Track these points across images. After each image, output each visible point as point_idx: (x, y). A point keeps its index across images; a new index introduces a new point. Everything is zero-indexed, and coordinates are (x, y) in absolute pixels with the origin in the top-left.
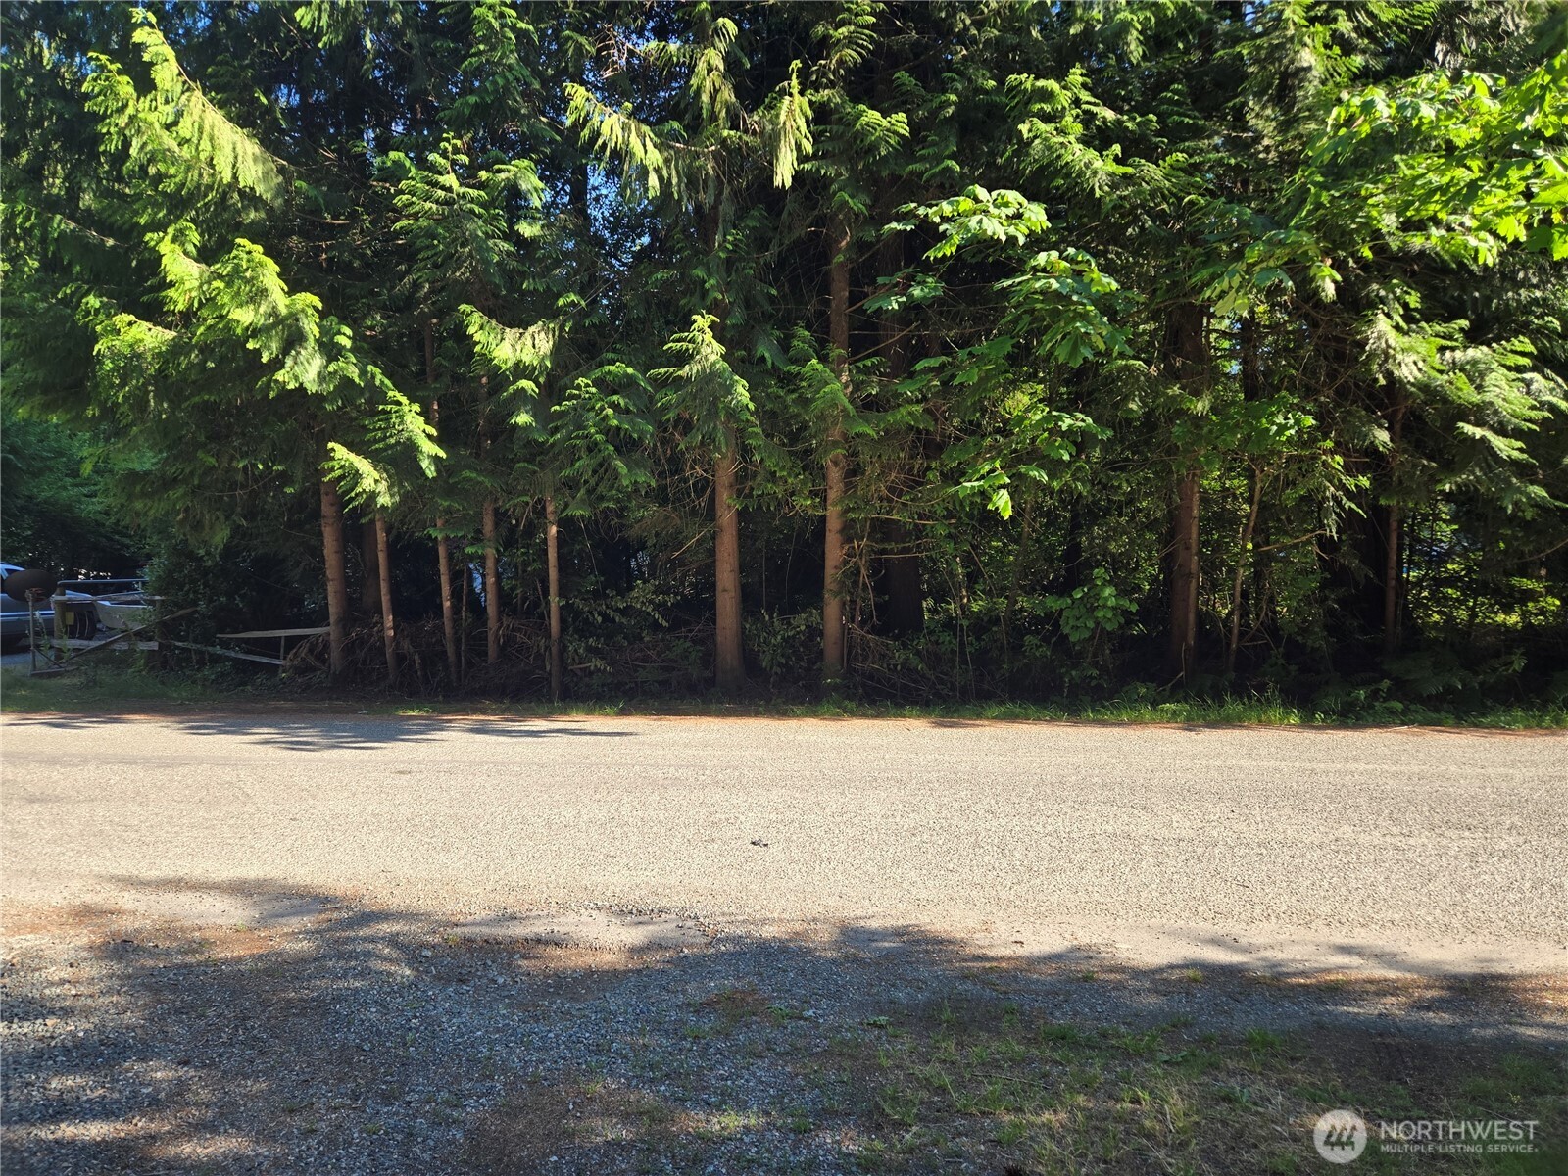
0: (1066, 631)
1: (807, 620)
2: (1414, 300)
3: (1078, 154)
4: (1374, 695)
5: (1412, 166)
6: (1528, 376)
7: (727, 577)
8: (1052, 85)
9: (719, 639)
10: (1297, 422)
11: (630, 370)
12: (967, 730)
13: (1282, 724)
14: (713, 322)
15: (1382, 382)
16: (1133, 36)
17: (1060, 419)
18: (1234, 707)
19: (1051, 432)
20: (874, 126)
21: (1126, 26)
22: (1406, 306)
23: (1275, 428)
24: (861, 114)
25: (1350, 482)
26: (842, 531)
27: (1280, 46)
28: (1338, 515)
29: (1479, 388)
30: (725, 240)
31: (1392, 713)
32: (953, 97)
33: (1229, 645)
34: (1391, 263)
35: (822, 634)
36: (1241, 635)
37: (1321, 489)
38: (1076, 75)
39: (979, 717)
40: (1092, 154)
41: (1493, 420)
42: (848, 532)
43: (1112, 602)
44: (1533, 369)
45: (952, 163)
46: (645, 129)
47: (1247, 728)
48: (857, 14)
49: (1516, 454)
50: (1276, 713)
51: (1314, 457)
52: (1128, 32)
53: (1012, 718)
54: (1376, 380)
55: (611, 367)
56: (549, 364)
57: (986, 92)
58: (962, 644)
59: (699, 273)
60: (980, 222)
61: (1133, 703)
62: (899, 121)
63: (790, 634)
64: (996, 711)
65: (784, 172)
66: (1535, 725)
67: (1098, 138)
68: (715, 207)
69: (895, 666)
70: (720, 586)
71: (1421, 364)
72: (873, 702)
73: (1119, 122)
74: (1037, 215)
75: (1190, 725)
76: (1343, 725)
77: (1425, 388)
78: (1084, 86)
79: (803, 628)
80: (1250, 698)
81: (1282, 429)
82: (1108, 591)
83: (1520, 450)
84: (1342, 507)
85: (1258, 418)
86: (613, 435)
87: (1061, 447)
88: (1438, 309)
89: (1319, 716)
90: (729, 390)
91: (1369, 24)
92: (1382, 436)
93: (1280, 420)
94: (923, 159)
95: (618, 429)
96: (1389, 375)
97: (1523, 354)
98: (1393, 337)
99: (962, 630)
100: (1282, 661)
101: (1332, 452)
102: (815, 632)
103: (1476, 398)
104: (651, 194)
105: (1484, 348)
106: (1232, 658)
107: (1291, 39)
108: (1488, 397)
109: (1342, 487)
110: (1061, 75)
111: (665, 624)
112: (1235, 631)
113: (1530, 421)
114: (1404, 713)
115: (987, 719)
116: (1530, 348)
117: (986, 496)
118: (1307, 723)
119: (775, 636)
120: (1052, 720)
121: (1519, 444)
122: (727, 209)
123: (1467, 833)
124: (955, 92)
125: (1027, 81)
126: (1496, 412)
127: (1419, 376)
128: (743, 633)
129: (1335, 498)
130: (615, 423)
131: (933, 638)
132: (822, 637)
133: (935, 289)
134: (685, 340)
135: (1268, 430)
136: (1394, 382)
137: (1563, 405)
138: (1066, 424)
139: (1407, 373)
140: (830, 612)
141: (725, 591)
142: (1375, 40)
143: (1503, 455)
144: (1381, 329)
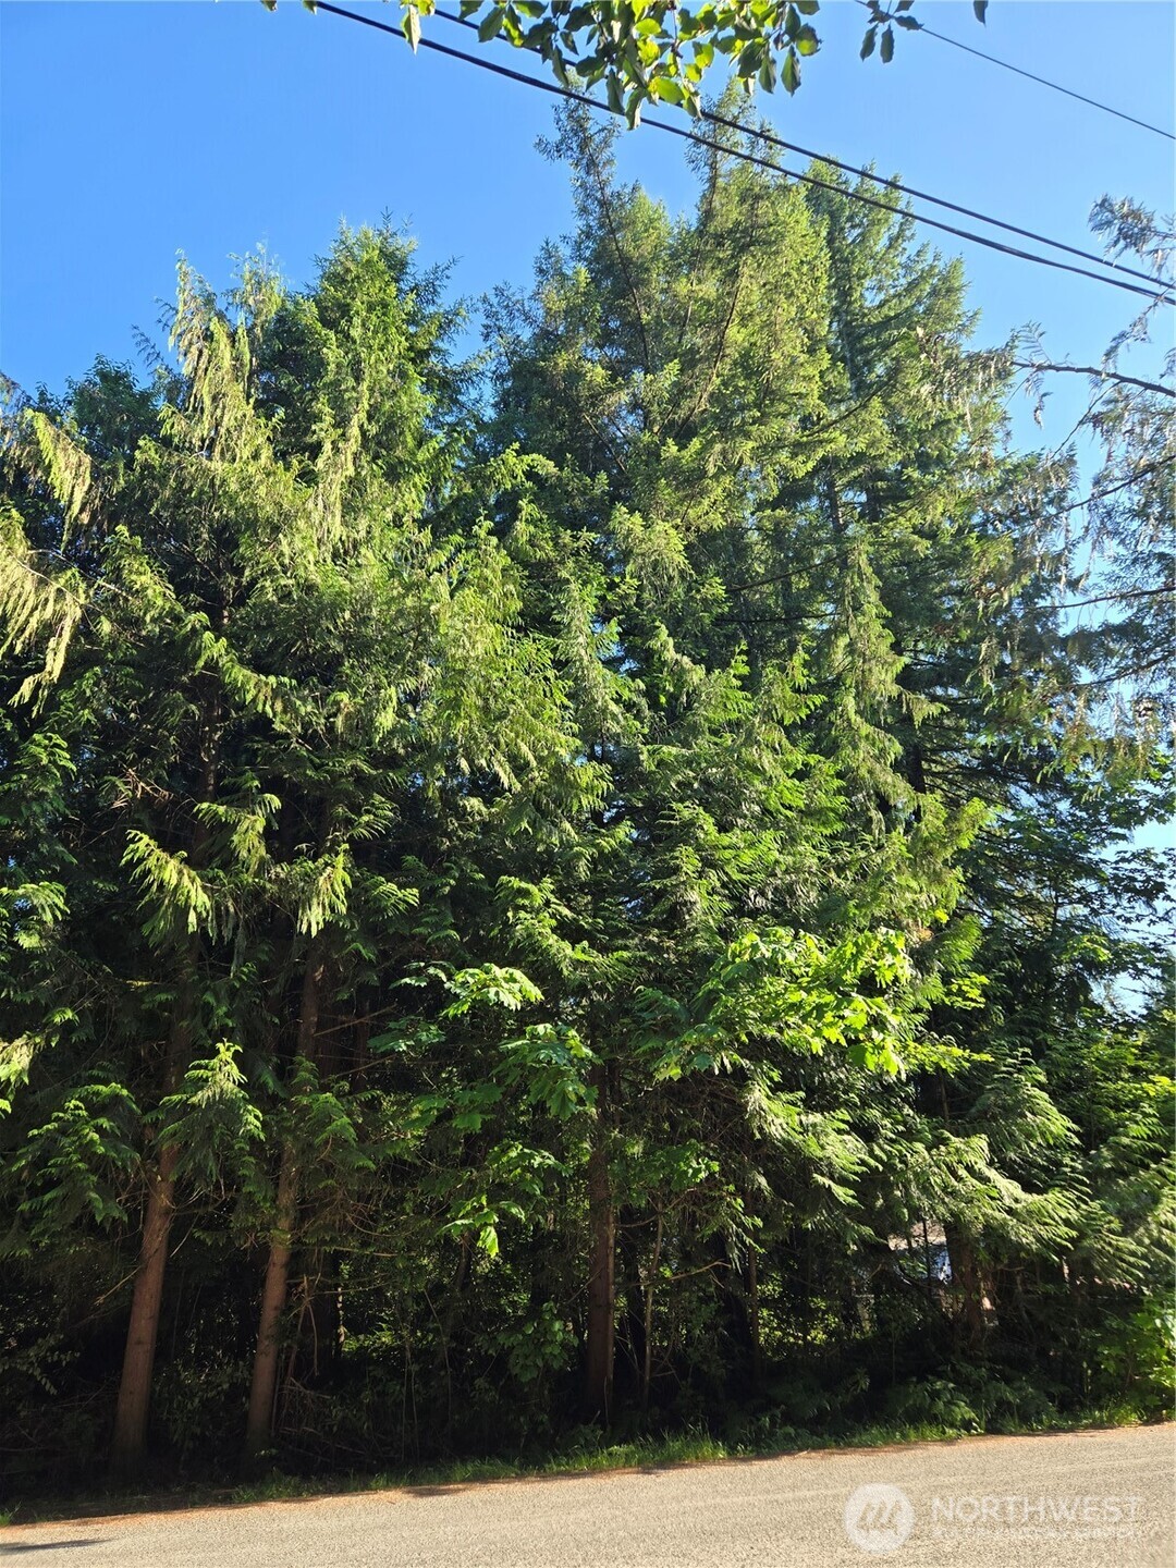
0: (516, 1370)
1: (231, 1376)
2: (776, 1075)
3: (553, 941)
4: (773, 1422)
5: (772, 984)
6: (846, 1137)
7: (143, 1325)
8: (531, 887)
10: (707, 1167)
11: (125, 1092)
12: (440, 1498)
13: (715, 1461)
14: (236, 1051)
15: (758, 1136)
16: (583, 862)
17: (532, 1156)
18: (674, 1446)
19: (524, 1168)
20: (389, 895)
21: (579, 855)
22: (771, 1079)
23: (691, 1171)
24: (381, 884)
25: (747, 1221)
26: (286, 1265)
27: (676, 886)
28: (740, 1250)
29: (823, 1148)
30: (241, 971)
31: (788, 1437)
32: (452, 882)
34: (760, 1049)
35: (248, 1393)
36: (652, 1365)
37: (724, 1227)
38: (548, 883)
39: (447, 1481)
40: (566, 945)
41: (825, 1170)
42: (297, 1262)
43: (560, 1337)
44: (849, 1133)
45: (453, 933)
47: (686, 1466)
48: (378, 808)
49: (850, 1200)
50: (707, 1449)
51: (722, 1198)
52: (580, 859)
54: (754, 1134)
55: (101, 1087)
56: (26, 1080)
57: (474, 880)
58: (409, 1389)
61: (590, 1449)
62: (412, 895)
64: (459, 1471)
65: (314, 919)
67: (570, 932)
68: (232, 940)
69: (331, 1427)
70: (133, 1337)
71: (785, 1126)
73: (577, 921)
75: (646, 1468)
76: (761, 1456)
77: (787, 1143)
78: (552, 892)
79: (226, 1386)
80: (687, 1433)
81: (698, 1171)
82: (557, 1326)
83: (853, 1197)
84: (743, 1243)
85: (678, 1162)
87: (532, 1182)
89: (740, 1447)
90: (238, 1119)
91: (726, 879)
92: (763, 1181)
93: (694, 1165)
94: (426, 924)
95: (104, 1156)
96: (761, 1129)
97: (843, 1121)
98: (765, 1103)
99: (409, 1376)
101: (734, 1194)
102: (241, 1390)
103: (819, 1153)
104: (191, 929)
105: (819, 1115)
107: (684, 883)
108: (829, 1152)
109: (741, 1225)
110: (536, 880)
111: (53, 1391)
112: (648, 1362)
113: (856, 1174)
114: (798, 1438)
115: (456, 1482)
116: (848, 1118)
117: (475, 1235)
118: (733, 1455)
119: (191, 1398)
120: (520, 1477)
121: (852, 1192)
122: (241, 942)
124: (454, 878)
125: (516, 883)
126: (830, 1165)
127: (784, 1135)
128: (151, 1398)
129: (737, 1235)
130: (101, 1150)
131: (379, 1388)
132: (248, 1397)
133: (438, 1035)
134: (206, 1068)
135: (686, 1172)
136: (767, 1139)
137: (872, 1162)
138: (537, 1161)
139: (776, 1130)
140: (265, 1363)
141: (139, 1343)
142: (728, 889)
143: (841, 1199)
144: (758, 1096)
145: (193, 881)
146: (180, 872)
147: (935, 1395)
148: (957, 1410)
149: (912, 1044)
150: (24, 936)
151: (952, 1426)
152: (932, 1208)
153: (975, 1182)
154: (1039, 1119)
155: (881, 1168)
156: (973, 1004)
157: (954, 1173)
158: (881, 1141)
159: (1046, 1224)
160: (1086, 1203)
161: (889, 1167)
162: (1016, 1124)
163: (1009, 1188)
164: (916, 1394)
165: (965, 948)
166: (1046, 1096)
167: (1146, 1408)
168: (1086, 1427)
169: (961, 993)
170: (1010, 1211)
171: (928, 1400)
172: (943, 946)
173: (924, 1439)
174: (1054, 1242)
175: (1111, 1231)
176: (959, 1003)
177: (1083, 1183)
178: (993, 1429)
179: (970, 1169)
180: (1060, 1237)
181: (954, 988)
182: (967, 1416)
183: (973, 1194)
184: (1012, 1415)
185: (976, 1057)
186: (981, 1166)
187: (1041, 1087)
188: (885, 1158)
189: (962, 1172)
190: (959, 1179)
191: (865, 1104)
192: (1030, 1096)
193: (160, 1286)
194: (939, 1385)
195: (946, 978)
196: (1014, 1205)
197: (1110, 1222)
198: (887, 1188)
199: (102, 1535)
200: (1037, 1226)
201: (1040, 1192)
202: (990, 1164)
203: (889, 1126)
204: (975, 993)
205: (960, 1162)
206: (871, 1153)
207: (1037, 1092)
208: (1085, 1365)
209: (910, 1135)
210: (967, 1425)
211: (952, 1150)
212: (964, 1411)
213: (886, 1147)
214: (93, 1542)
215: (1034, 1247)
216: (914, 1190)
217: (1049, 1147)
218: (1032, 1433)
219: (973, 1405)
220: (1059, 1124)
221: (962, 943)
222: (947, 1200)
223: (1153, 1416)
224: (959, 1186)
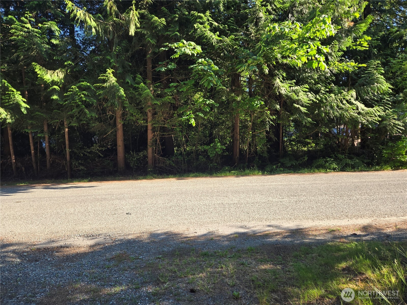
0: (209, 154)
1: (143, 153)
2: (284, 75)
3: (209, 34)
4: (277, 167)
5: (284, 43)
6: (308, 93)
7: (120, 142)
8: (202, 15)
9: (118, 159)
10: (260, 103)
13: (258, 175)
14: (113, 71)
15: (278, 94)
16: (221, 5)
17: (206, 101)
18: (247, 171)
19: (204, 104)
20: (157, 21)
21: (219, 2)
22: (283, 76)
23: (255, 104)
24: (153, 17)
25: (271, 117)
26: (152, 130)
27: (255, 11)
28: (269, 125)
29: (298, 96)
30: (116, 49)
31: (281, 171)
32: (177, 16)
33: (246, 156)
34: (282, 67)
35: (147, 157)
36: (249, 154)
37: (265, 119)
38: (208, 13)
39: (188, 177)
40: (212, 34)
41: (301, 103)
42: (154, 130)
43: (220, 147)
44: (309, 92)
45: (177, 33)
46: (91, 15)
49: (305, 111)
50: (256, 172)
51: (264, 111)
53: (196, 176)
54: (277, 94)
55: (82, 83)
56: (63, 81)
57: (186, 15)
59: (108, 57)
60: (185, 49)
61: (225, 171)
62: (163, 20)
63: (139, 157)
64: (192, 175)
65: (132, 31)
66: (309, 172)
67: (214, 30)
68: (113, 39)
69: (167, 165)
70: (118, 145)
71: (286, 90)
72: (161, 175)
73: (219, 26)
74: (199, 49)
75: (237, 176)
76: (271, 174)
77: (287, 96)
78: (210, 16)
79: (142, 156)
80: (251, 169)
81: (257, 104)
82: (219, 144)
83: (306, 110)
84: (270, 123)
85: (252, 102)
86: (84, 102)
87: (207, 108)
88: (289, 77)
89: (266, 172)
90: (118, 91)
91: (275, 8)
92: (278, 107)
93: (256, 102)
94: (170, 31)
95: (85, 101)
96: (279, 92)
97: (307, 88)
98: (280, 83)
99: (184, 155)
100: (258, 160)
101: (268, 110)
102: (146, 157)
103: (297, 98)
104: (93, 34)
105: (299, 87)
106: (247, 159)
107: (258, 10)
108: (300, 98)
109: (270, 118)
110: (204, 13)
111: (102, 156)
112: (248, 153)
113: (308, 103)
114: (283, 171)
115: (190, 177)
116: (308, 87)
117: (188, 120)
118: (263, 174)
119: (134, 158)
120: (206, 177)
121: (306, 109)
122: (116, 40)
123: (295, 197)
124: (178, 14)
125: (196, 13)
126: (301, 101)
127: (285, 93)
128: (125, 158)
129: (268, 121)
130: (84, 99)
131: (177, 157)
132: (147, 158)
133: (174, 66)
134: (104, 76)
135: (254, 105)
136: (280, 94)
137: (315, 100)
138: (208, 102)
139: (283, 92)
140: (150, 150)
141: (120, 146)
142: (276, 12)
143: (303, 111)
144: (278, 82)
146: (85, 15)
147: (326, 162)
148: (332, 165)
149: (337, 63)
150: (54, 40)
151: (330, 169)
152: (333, 113)
153: (348, 105)
154: (378, 85)
155: (318, 102)
156: (364, 48)
157: (342, 102)
158: (320, 94)
159: (371, 116)
160: (388, 110)
161: (321, 101)
162: (370, 87)
163: (361, 106)
164: (321, 161)
165: (363, 27)
166: (382, 77)
167: (395, 166)
168: (373, 170)
169: (361, 45)
170: (359, 113)
171: (324, 163)
172: (356, 27)
173: (320, 172)
174: (373, 122)
175: (394, 119)
176: (359, 48)
177: (389, 104)
178: (343, 170)
179: (347, 101)
180: (375, 120)
181: (358, 43)
182: (335, 167)
183: (348, 109)
184: (349, 167)
185: (360, 65)
186: (353, 100)
187: (382, 74)
188: (320, 99)
189: (345, 102)
190: (343, 104)
191: (316, 83)
192: (377, 78)
193: (122, 134)
194: (328, 159)
195: (355, 40)
196: (362, 111)
197: (394, 116)
198: (319, 108)
200: (368, 117)
201: (372, 107)
202: (357, 99)
203: (323, 89)
204: (365, 44)
205: (344, 99)
206: (316, 98)
207: (379, 76)
208: (375, 155)
209: (331, 91)
210: (334, 169)
211: (342, 95)
212: (334, 166)
213: (321, 96)
215: (366, 123)
216: (328, 108)
217: (381, 94)
218: (355, 171)
219: (338, 164)
220: (386, 86)
221: (363, 25)
222: (338, 110)
223: (396, 168)
224: (343, 106)
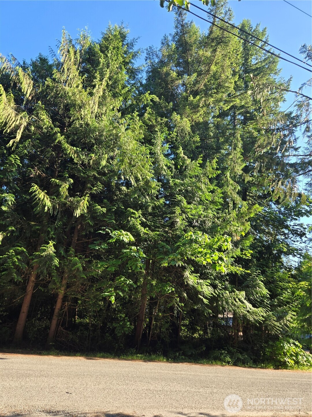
0: (116, 333)
1: (46, 324)
2: (193, 269)
3: (139, 227)
4: (179, 354)
5: (195, 245)
6: (209, 287)
7: (25, 308)
8: (136, 212)
9: (18, 328)
10: (172, 289)
11: (25, 250)
12: (92, 360)
13: (163, 361)
14: (54, 244)
15: (186, 284)
16: (150, 207)
17: (127, 281)
18: (153, 356)
19: (124, 283)
20: (98, 209)
21: (149, 205)
22: (191, 270)
24: (96, 206)
25: (180, 304)
26: (62, 299)
27: (174, 217)
28: (177, 311)
29: (202, 289)
30: (58, 223)
31: (182, 359)
32: (116, 208)
33: (149, 339)
34: (190, 262)
36: (152, 336)
37: (174, 305)
38: (140, 212)
39: (95, 357)
40: (143, 228)
41: (202, 294)
42: (65, 299)
43: (128, 326)
44: (210, 286)
45: (114, 221)
46: (48, 197)
47: (155, 362)
48: (98, 186)
49: (207, 303)
50: (161, 358)
51: (174, 298)
52: (149, 206)
53: (104, 357)
54: (185, 283)
55: (19, 248)
56: (1, 244)
57: (121, 208)
58: (89, 333)
59: (49, 229)
60: (123, 238)
61: (132, 354)
62: (104, 210)
63: (40, 328)
64: (99, 355)
65: (78, 213)
66: (208, 363)
67: (143, 224)
68: (57, 215)
69: (69, 340)
70: (22, 311)
71: (193, 282)
72: (61, 351)
74: (133, 239)
75: (145, 361)
76: (174, 362)
77: (193, 286)
78: (141, 214)
79: (44, 326)
80: (157, 354)
81: (168, 290)
82: (128, 323)
83: (208, 302)
84: (178, 309)
85: (164, 287)
87: (126, 287)
88: (195, 272)
89: (170, 359)
90: (53, 260)
91: (187, 217)
92: (185, 295)
93: (168, 288)
94: (107, 218)
95: (18, 266)
96: (187, 282)
98: (189, 275)
100: (160, 344)
101: (177, 297)
102: (48, 328)
103: (201, 290)
104: (45, 211)
105: (202, 280)
106: (150, 343)
107: (176, 216)
109: (178, 305)
110: (137, 210)
112: (150, 336)
113: (210, 296)
114: (185, 359)
115: (97, 357)
116: (210, 282)
118: (168, 361)
119: (35, 328)
120: (113, 358)
121: (208, 301)
122: (59, 216)
124: (116, 207)
125: (132, 210)
126: (203, 293)
127: (193, 284)
128: (25, 326)
129: (177, 307)
130: (17, 263)
131: (82, 332)
132: (49, 329)
133: (107, 247)
134: (46, 247)
135: (166, 290)
136: (188, 285)
137: (214, 294)
138: (128, 282)
139: (190, 283)
140: (54, 322)
141: (23, 312)
142: (188, 219)
143: (205, 302)
144: (187, 273)
145: (47, 199)
146: (44, 196)
147: (222, 354)
148: (226, 358)
149: (230, 266)
150: (4, 207)
151: (225, 362)
152: (228, 308)
153: (240, 303)
154: (260, 289)
155: (216, 296)
156: (248, 258)
157: (235, 300)
158: (218, 289)
159: (257, 316)
160: (268, 312)
161: (219, 296)
162: (254, 290)
163: (249, 306)
164: (217, 353)
165: (248, 243)
166: (263, 284)
167: (276, 365)
168: (259, 368)
169: (245, 254)
170: (248, 311)
171: (220, 355)
172: (242, 242)
173: (217, 364)
174: (258, 320)
175: (274, 320)
176: (244, 257)
177: (269, 307)
178: (235, 364)
179: (239, 299)
180: (260, 320)
181: (244, 253)
182: (229, 360)
183: (239, 306)
184: (240, 362)
185: (246, 271)
186: (243, 299)
187: (262, 281)
188: (218, 293)
189: (237, 300)
190: (236, 302)
191: (215, 279)
192: (258, 283)
193: (30, 299)
194: (223, 352)
195: (242, 250)
196: (250, 310)
197: (274, 318)
198: (217, 301)
199: (7, 358)
200: (255, 316)
201: (257, 308)
202: (245, 299)
203: (220, 286)
204: (249, 255)
205: (237, 297)
206: (215, 292)
207: (260, 282)
208: (261, 352)
209: (226, 289)
210: (228, 363)
211: (235, 294)
212: (228, 359)
213: (219, 291)
214: (5, 359)
215: (253, 321)
216: (224, 303)
217: (261, 297)
218: (245, 367)
219: (231, 358)
220: (265, 291)
221: (248, 241)
222: (232, 306)
223: (277, 368)
224: (236, 303)
